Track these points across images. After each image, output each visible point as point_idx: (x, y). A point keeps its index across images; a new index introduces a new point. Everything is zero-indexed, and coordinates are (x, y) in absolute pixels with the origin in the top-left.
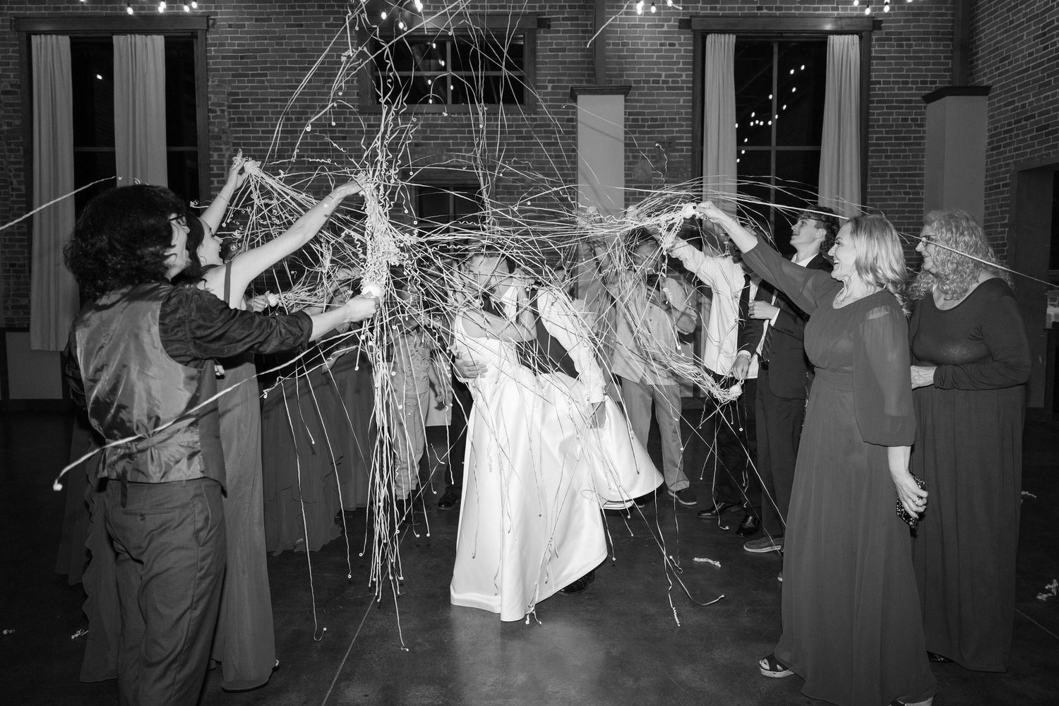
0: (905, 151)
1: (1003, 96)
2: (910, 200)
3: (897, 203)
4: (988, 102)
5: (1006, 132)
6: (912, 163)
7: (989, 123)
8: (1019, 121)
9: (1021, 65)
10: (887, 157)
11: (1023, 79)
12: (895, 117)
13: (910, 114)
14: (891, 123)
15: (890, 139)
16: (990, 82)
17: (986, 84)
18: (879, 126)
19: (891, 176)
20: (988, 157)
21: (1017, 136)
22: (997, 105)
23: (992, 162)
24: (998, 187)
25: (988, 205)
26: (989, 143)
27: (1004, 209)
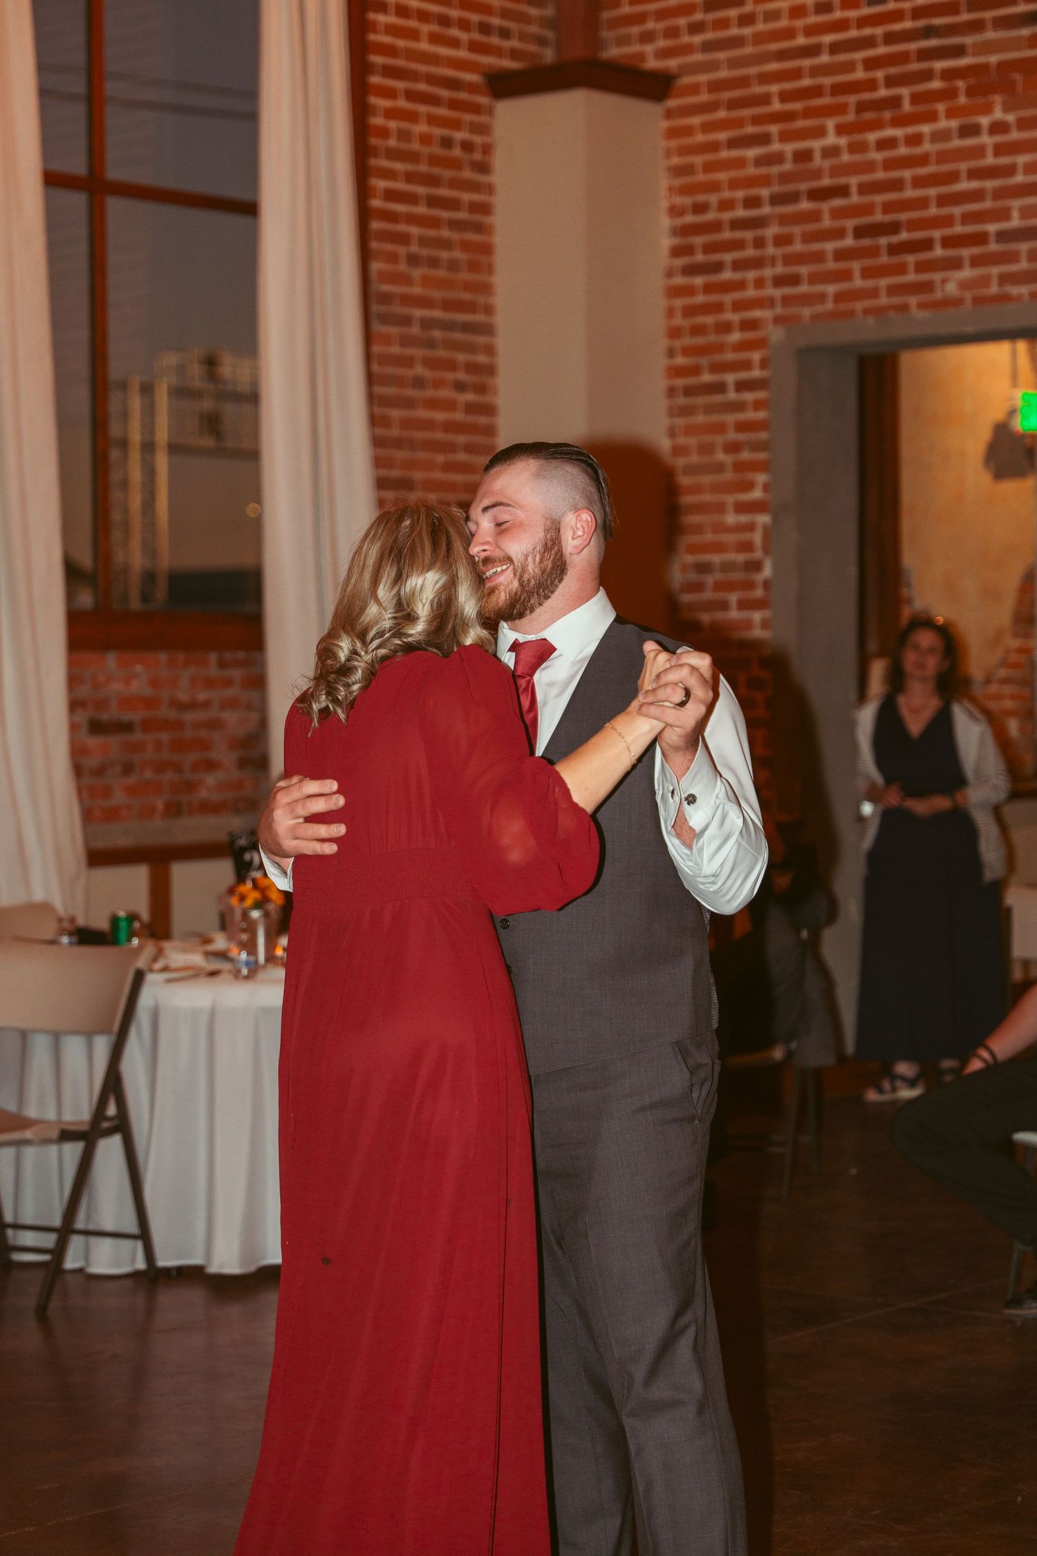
0: (446, 244)
1: (722, 114)
2: (471, 408)
3: (440, 416)
4: (665, 124)
5: (736, 224)
6: (468, 286)
7: (670, 189)
8: (793, 198)
9: (790, 33)
10: (413, 260)
11: (797, 74)
12: (421, 128)
13: (456, 125)
14: (415, 146)
15: (412, 199)
16: (672, 64)
17: (652, 64)
18: (394, 154)
19: (427, 324)
20: (674, 292)
21: (781, 241)
22: (700, 138)
23: (689, 311)
24: (720, 388)
25: (681, 440)
26: (676, 252)
27: (746, 455)
